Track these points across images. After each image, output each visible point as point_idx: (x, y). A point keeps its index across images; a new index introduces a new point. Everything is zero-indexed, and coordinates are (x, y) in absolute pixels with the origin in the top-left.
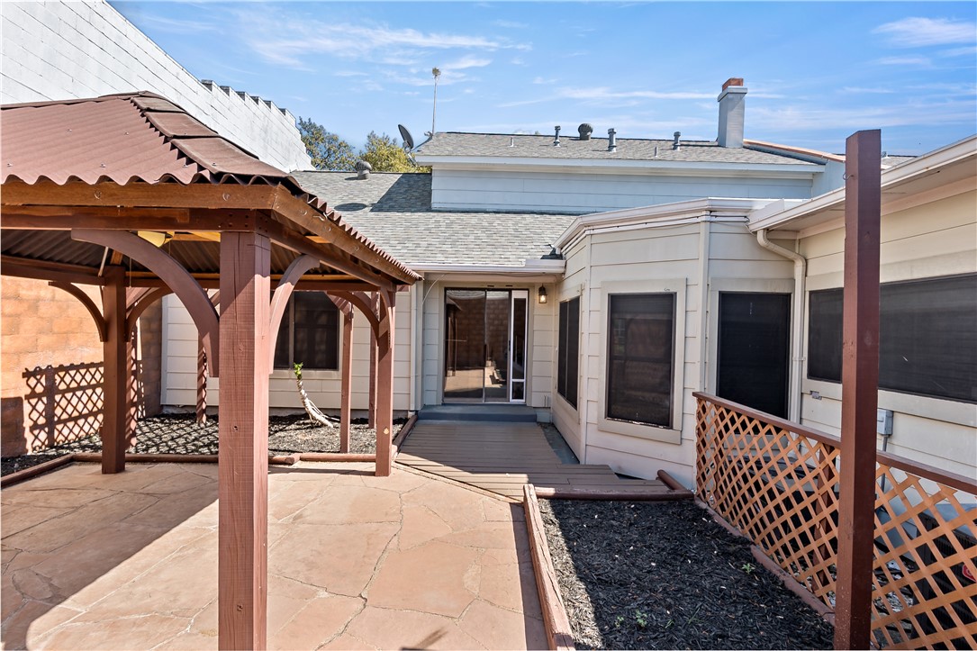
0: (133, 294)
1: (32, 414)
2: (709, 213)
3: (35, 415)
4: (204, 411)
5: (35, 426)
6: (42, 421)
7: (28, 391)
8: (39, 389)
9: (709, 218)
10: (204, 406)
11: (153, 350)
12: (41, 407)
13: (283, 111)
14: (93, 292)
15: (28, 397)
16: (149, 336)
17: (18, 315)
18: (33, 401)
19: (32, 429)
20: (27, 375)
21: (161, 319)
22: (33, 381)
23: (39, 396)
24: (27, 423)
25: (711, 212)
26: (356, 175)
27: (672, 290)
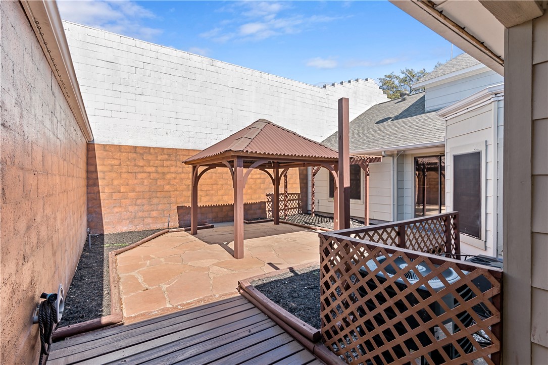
0: (281, 170)
1: (268, 207)
2: (494, 96)
3: (269, 207)
4: (313, 212)
5: (269, 211)
6: (271, 209)
7: (267, 200)
8: (270, 200)
9: (496, 99)
10: (313, 210)
11: (304, 190)
12: (270, 205)
13: (367, 80)
14: (271, 171)
15: (267, 202)
16: (303, 185)
17: (264, 179)
18: (269, 203)
19: (268, 211)
20: (267, 195)
21: (307, 179)
22: (268, 197)
23: (270, 202)
24: (267, 209)
25: (496, 94)
26: (400, 100)
27: (479, 150)
